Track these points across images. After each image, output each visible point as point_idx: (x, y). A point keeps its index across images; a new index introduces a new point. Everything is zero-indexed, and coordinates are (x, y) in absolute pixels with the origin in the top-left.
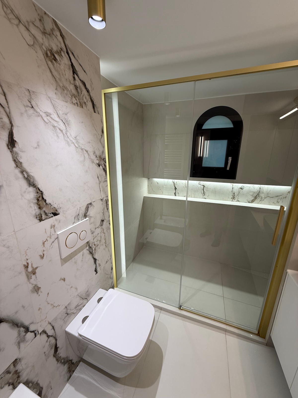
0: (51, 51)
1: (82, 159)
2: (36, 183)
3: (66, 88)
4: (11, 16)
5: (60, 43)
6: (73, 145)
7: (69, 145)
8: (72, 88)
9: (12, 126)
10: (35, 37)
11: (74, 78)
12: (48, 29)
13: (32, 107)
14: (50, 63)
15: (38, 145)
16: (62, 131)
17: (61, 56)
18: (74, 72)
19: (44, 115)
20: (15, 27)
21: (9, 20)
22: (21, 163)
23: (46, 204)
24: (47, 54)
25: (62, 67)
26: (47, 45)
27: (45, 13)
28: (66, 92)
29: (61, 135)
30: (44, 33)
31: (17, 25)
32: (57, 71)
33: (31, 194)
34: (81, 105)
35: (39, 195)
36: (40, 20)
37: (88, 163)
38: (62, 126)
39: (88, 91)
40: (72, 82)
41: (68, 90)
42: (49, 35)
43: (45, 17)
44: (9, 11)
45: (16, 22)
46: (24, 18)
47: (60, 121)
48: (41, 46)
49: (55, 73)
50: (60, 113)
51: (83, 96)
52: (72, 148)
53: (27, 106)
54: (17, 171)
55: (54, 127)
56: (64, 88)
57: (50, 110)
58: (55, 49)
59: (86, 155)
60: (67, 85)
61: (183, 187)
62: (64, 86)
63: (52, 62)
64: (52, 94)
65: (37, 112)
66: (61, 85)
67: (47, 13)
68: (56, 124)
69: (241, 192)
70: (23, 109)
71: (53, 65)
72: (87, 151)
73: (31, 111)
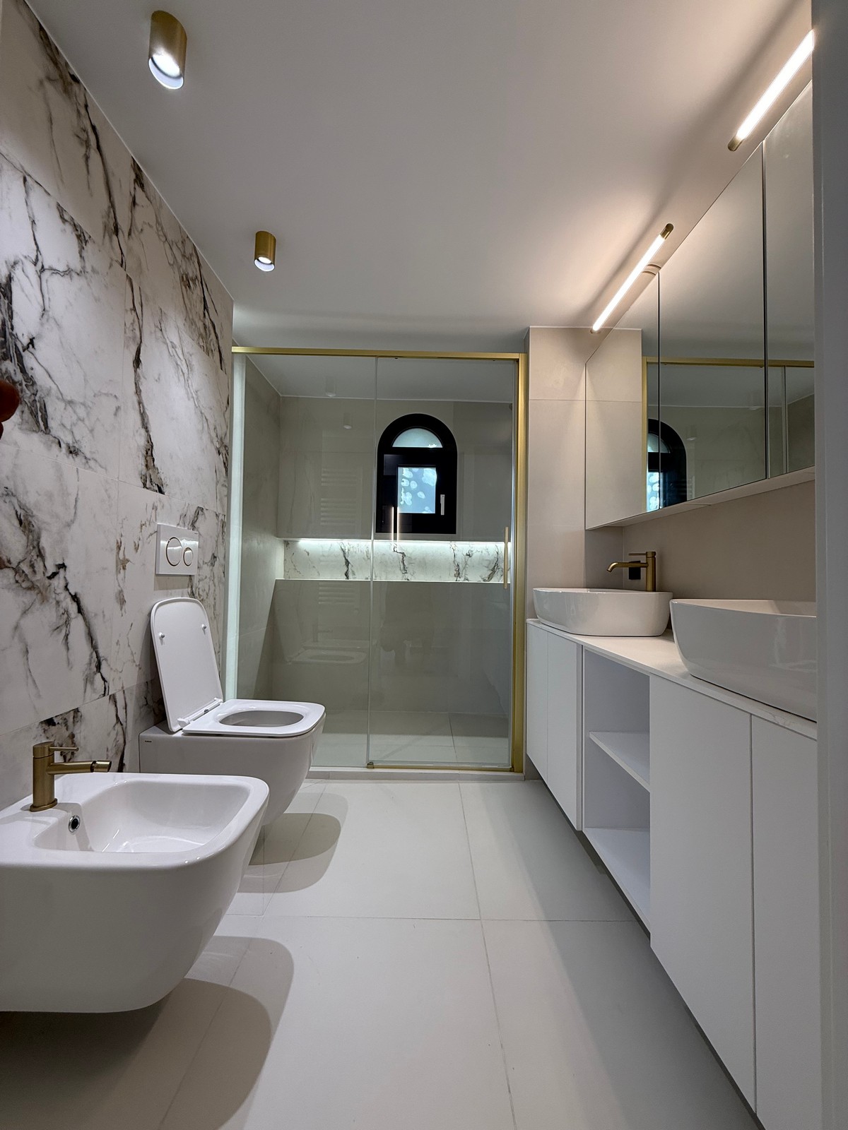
0: (187, 276)
1: (200, 427)
2: (148, 426)
3: (195, 322)
4: (161, 233)
5: (196, 271)
6: (192, 399)
7: (189, 399)
8: (200, 324)
9: (141, 342)
10: (175, 258)
11: (204, 314)
12: (187, 255)
13: (161, 330)
14: (183, 287)
15: (159, 379)
16: (183, 374)
17: (195, 284)
18: (205, 307)
19: (170, 344)
20: (162, 243)
21: (159, 236)
22: (140, 391)
23: (154, 465)
24: (183, 277)
25: (195, 296)
26: (184, 268)
27: (188, 237)
28: (194, 327)
29: (182, 378)
30: (184, 256)
31: (164, 242)
32: (189, 299)
33: (142, 441)
34: (208, 351)
35: (149, 447)
36: (182, 242)
37: (205, 437)
38: (185, 370)
39: (217, 338)
40: (202, 318)
41: (196, 326)
42: (188, 259)
43: (187, 241)
44: (160, 229)
45: (164, 239)
46: (169, 238)
47: (184, 361)
48: (179, 267)
49: (187, 301)
50: (185, 350)
51: (211, 340)
52: (191, 404)
53: (157, 327)
54: (135, 398)
55: (177, 364)
56: (193, 323)
57: (176, 342)
58: (191, 275)
59: (205, 425)
60: (196, 320)
61: (364, 558)
62: (193, 319)
63: (186, 288)
64: (180, 322)
65: (164, 338)
66: (191, 317)
67: (190, 237)
68: (179, 363)
69: (469, 562)
70: (153, 328)
71: (187, 291)
72: (207, 420)
73: (159, 334)
